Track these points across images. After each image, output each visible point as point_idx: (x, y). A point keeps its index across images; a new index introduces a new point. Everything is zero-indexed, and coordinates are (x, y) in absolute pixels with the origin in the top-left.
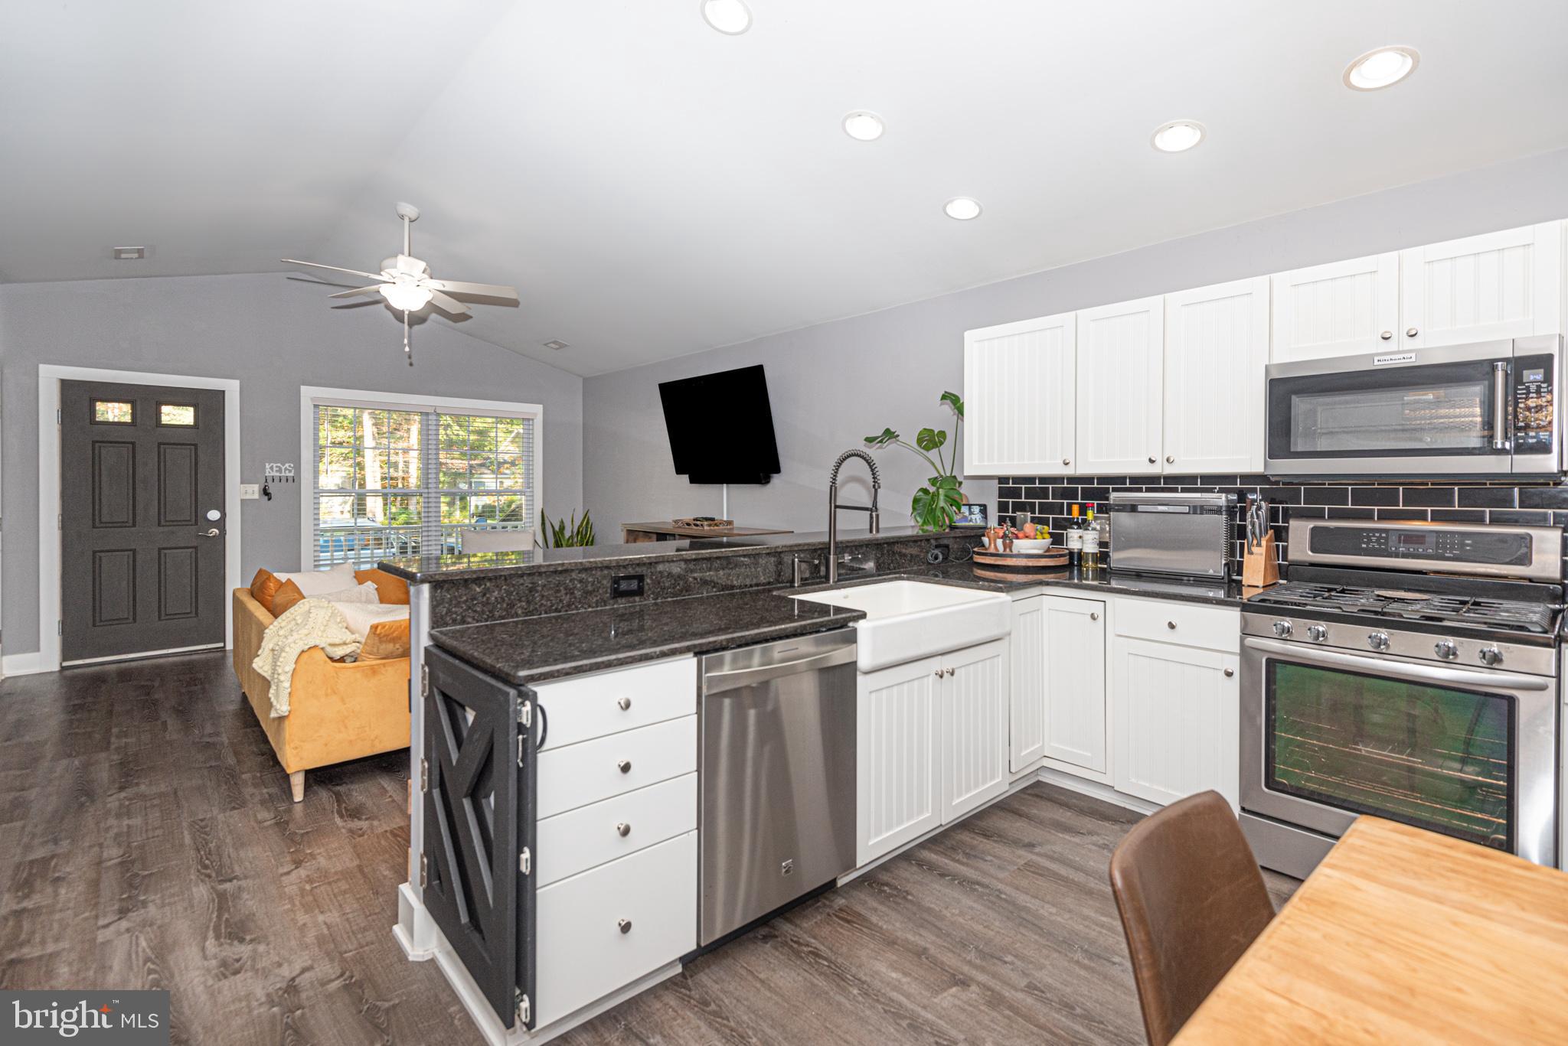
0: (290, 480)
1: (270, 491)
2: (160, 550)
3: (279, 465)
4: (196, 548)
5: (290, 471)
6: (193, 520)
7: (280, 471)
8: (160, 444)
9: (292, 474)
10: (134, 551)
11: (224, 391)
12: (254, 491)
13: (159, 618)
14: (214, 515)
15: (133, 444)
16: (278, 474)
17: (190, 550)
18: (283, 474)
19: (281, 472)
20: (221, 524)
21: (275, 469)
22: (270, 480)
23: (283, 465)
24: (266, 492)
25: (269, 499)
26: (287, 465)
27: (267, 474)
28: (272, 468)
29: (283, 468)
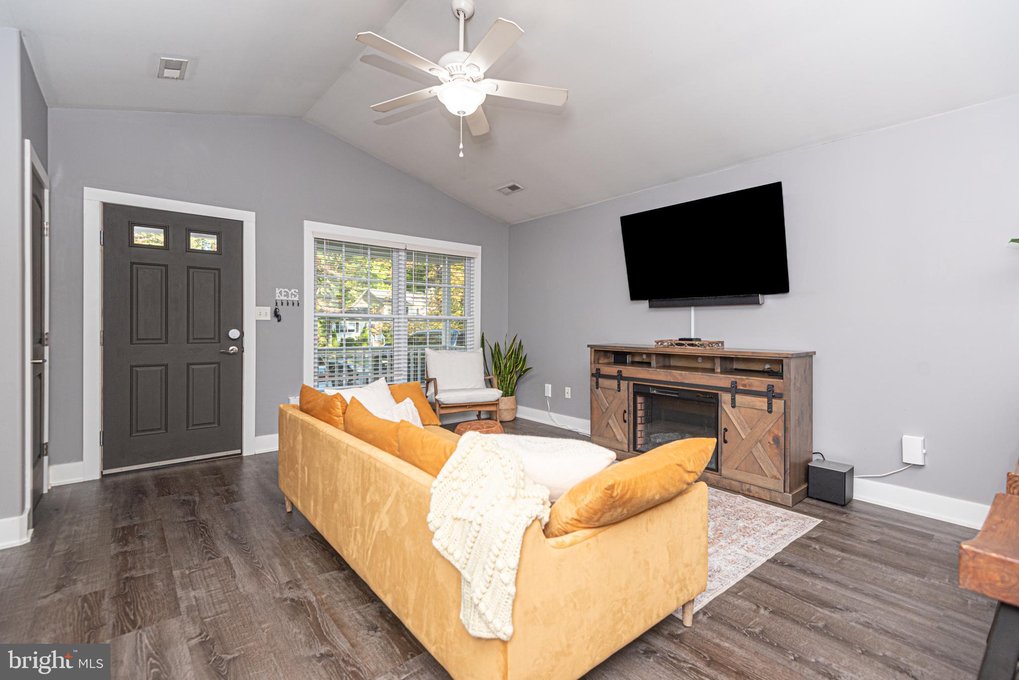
0: (296, 304)
1: (281, 313)
2: (188, 365)
3: (287, 290)
4: (218, 363)
5: (295, 296)
6: (217, 338)
7: (287, 295)
8: (189, 268)
9: (297, 299)
10: (166, 366)
11: (242, 222)
12: (266, 313)
13: (188, 426)
14: (234, 334)
15: (166, 266)
16: (285, 298)
17: (213, 366)
18: (290, 299)
19: (288, 297)
20: (239, 342)
21: (283, 294)
22: (279, 303)
23: (290, 291)
24: (277, 315)
25: (279, 321)
26: (293, 291)
27: (277, 298)
28: (280, 293)
29: (290, 293)
